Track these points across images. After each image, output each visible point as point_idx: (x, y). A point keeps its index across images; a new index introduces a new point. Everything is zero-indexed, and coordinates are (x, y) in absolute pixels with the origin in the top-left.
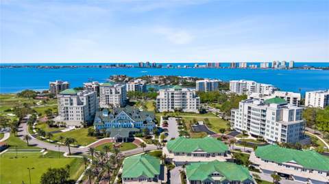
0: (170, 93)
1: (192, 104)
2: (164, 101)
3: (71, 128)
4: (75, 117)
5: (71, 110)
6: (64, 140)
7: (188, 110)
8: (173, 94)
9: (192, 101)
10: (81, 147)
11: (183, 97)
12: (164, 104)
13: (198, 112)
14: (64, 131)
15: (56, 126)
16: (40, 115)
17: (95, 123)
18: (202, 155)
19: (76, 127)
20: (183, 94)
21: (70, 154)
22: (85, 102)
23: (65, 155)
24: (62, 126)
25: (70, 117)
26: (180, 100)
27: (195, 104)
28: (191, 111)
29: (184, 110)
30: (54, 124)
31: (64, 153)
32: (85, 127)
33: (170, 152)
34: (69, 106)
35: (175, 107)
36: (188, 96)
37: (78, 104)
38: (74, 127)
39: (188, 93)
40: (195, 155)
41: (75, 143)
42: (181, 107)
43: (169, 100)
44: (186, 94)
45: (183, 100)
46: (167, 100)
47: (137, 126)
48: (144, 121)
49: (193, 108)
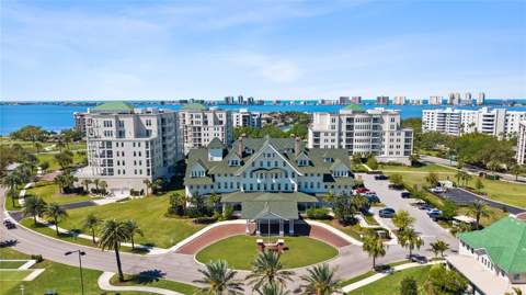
0: (344, 119)
1: (395, 144)
2: (330, 137)
3: (119, 196)
4: (129, 168)
5: (120, 149)
6: (101, 228)
7: (385, 157)
8: (348, 120)
9: (395, 137)
10: (154, 252)
11: (375, 127)
13: (409, 163)
14: (102, 202)
15: (80, 191)
16: (45, 167)
17: (187, 180)
19: (133, 193)
20: (375, 120)
21: (121, 280)
22: (154, 128)
23: (104, 282)
24: (95, 191)
25: (115, 167)
27: (402, 144)
28: (393, 159)
29: (379, 159)
30: (76, 185)
31: (101, 273)
32: (155, 192)
34: (114, 138)
35: (354, 150)
36: (386, 126)
37: (138, 135)
38: (127, 194)
39: (387, 119)
41: (136, 236)
43: (340, 134)
44: (383, 122)
45: (374, 134)
46: (337, 134)
47: (306, 187)
48: (325, 175)
49: (398, 153)
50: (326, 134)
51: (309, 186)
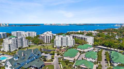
0: (15, 40)
7: (24, 46)
12: (13, 46)
26: (20, 42)
35: (18, 47)
42: (21, 46)
43: (15, 44)
44: (23, 39)
49: (26, 45)
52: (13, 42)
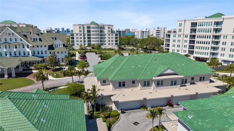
0: (85, 27)
1: (111, 39)
2: (79, 36)
7: (106, 46)
8: (89, 27)
9: (111, 36)
11: (101, 31)
12: (79, 40)
13: (117, 48)
18: (173, 83)
20: (101, 28)
26: (98, 35)
27: (114, 39)
28: (110, 47)
29: (103, 47)
33: (104, 82)
35: (92, 43)
36: (106, 31)
39: (106, 27)
40: (159, 84)
42: (100, 43)
43: (84, 35)
44: (104, 28)
45: (101, 35)
46: (82, 35)
47: (38, 53)
48: (49, 46)
49: (112, 44)
50: (77, 35)
51: (40, 53)
52: (80, 31)
